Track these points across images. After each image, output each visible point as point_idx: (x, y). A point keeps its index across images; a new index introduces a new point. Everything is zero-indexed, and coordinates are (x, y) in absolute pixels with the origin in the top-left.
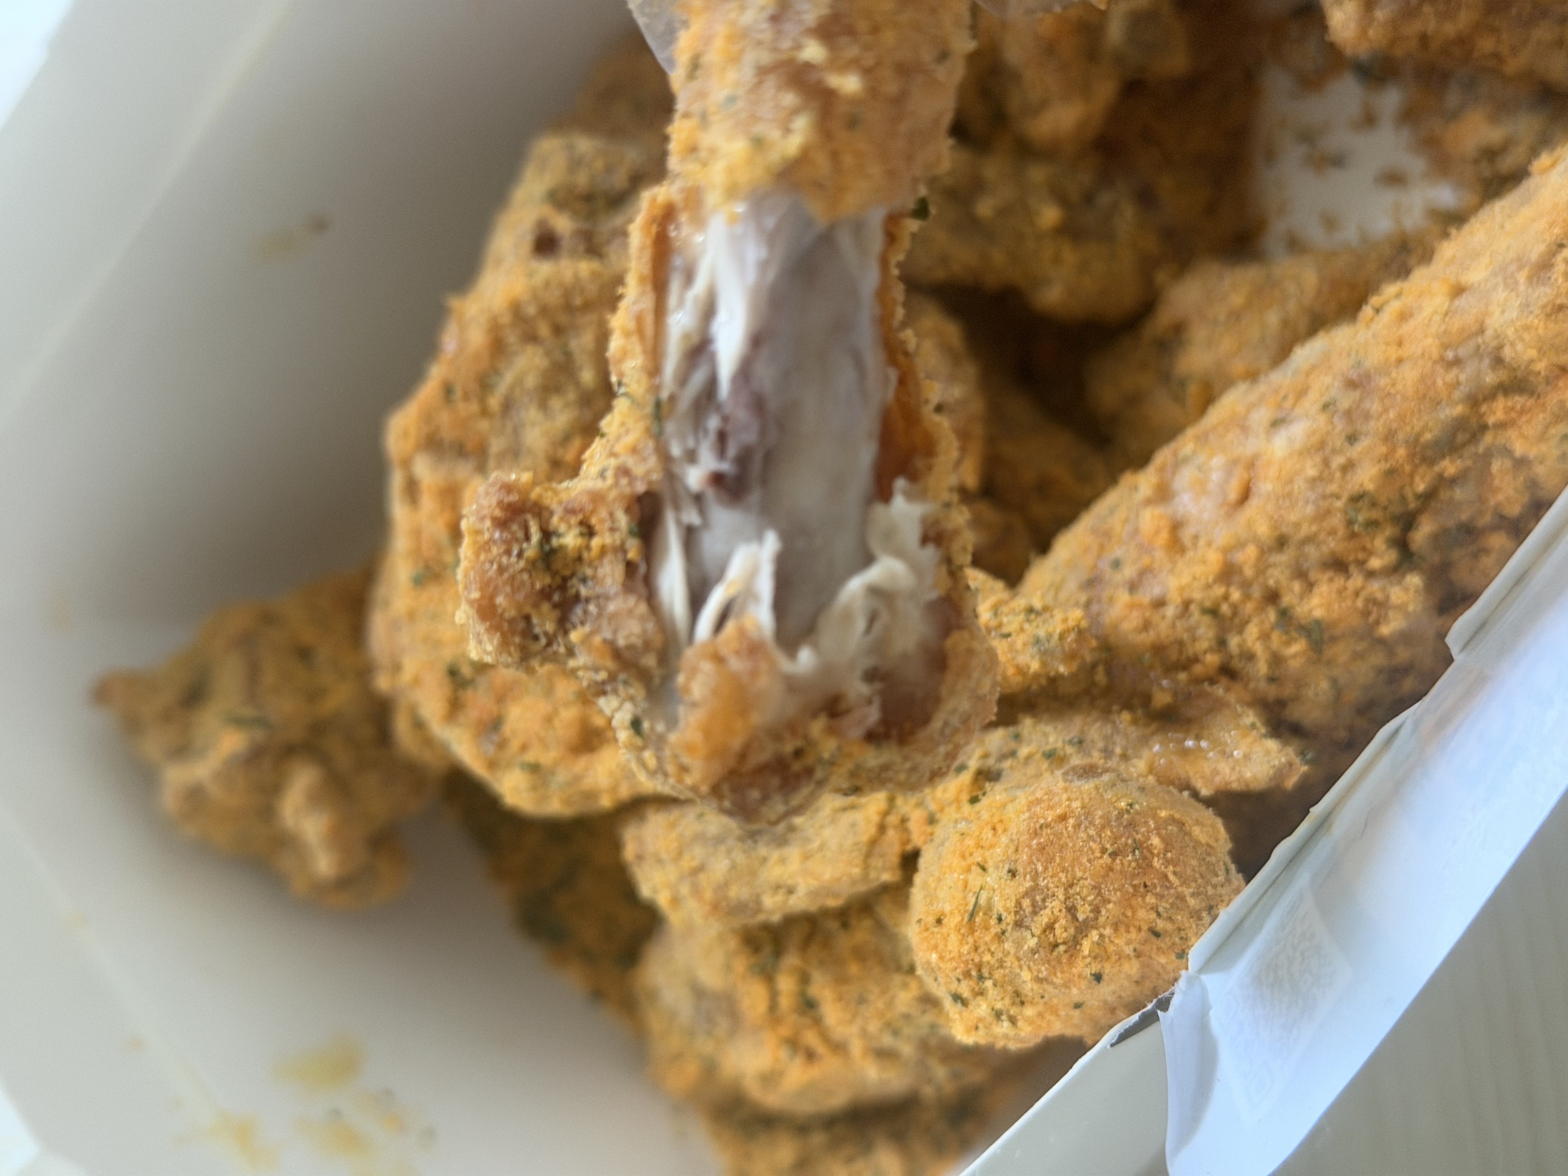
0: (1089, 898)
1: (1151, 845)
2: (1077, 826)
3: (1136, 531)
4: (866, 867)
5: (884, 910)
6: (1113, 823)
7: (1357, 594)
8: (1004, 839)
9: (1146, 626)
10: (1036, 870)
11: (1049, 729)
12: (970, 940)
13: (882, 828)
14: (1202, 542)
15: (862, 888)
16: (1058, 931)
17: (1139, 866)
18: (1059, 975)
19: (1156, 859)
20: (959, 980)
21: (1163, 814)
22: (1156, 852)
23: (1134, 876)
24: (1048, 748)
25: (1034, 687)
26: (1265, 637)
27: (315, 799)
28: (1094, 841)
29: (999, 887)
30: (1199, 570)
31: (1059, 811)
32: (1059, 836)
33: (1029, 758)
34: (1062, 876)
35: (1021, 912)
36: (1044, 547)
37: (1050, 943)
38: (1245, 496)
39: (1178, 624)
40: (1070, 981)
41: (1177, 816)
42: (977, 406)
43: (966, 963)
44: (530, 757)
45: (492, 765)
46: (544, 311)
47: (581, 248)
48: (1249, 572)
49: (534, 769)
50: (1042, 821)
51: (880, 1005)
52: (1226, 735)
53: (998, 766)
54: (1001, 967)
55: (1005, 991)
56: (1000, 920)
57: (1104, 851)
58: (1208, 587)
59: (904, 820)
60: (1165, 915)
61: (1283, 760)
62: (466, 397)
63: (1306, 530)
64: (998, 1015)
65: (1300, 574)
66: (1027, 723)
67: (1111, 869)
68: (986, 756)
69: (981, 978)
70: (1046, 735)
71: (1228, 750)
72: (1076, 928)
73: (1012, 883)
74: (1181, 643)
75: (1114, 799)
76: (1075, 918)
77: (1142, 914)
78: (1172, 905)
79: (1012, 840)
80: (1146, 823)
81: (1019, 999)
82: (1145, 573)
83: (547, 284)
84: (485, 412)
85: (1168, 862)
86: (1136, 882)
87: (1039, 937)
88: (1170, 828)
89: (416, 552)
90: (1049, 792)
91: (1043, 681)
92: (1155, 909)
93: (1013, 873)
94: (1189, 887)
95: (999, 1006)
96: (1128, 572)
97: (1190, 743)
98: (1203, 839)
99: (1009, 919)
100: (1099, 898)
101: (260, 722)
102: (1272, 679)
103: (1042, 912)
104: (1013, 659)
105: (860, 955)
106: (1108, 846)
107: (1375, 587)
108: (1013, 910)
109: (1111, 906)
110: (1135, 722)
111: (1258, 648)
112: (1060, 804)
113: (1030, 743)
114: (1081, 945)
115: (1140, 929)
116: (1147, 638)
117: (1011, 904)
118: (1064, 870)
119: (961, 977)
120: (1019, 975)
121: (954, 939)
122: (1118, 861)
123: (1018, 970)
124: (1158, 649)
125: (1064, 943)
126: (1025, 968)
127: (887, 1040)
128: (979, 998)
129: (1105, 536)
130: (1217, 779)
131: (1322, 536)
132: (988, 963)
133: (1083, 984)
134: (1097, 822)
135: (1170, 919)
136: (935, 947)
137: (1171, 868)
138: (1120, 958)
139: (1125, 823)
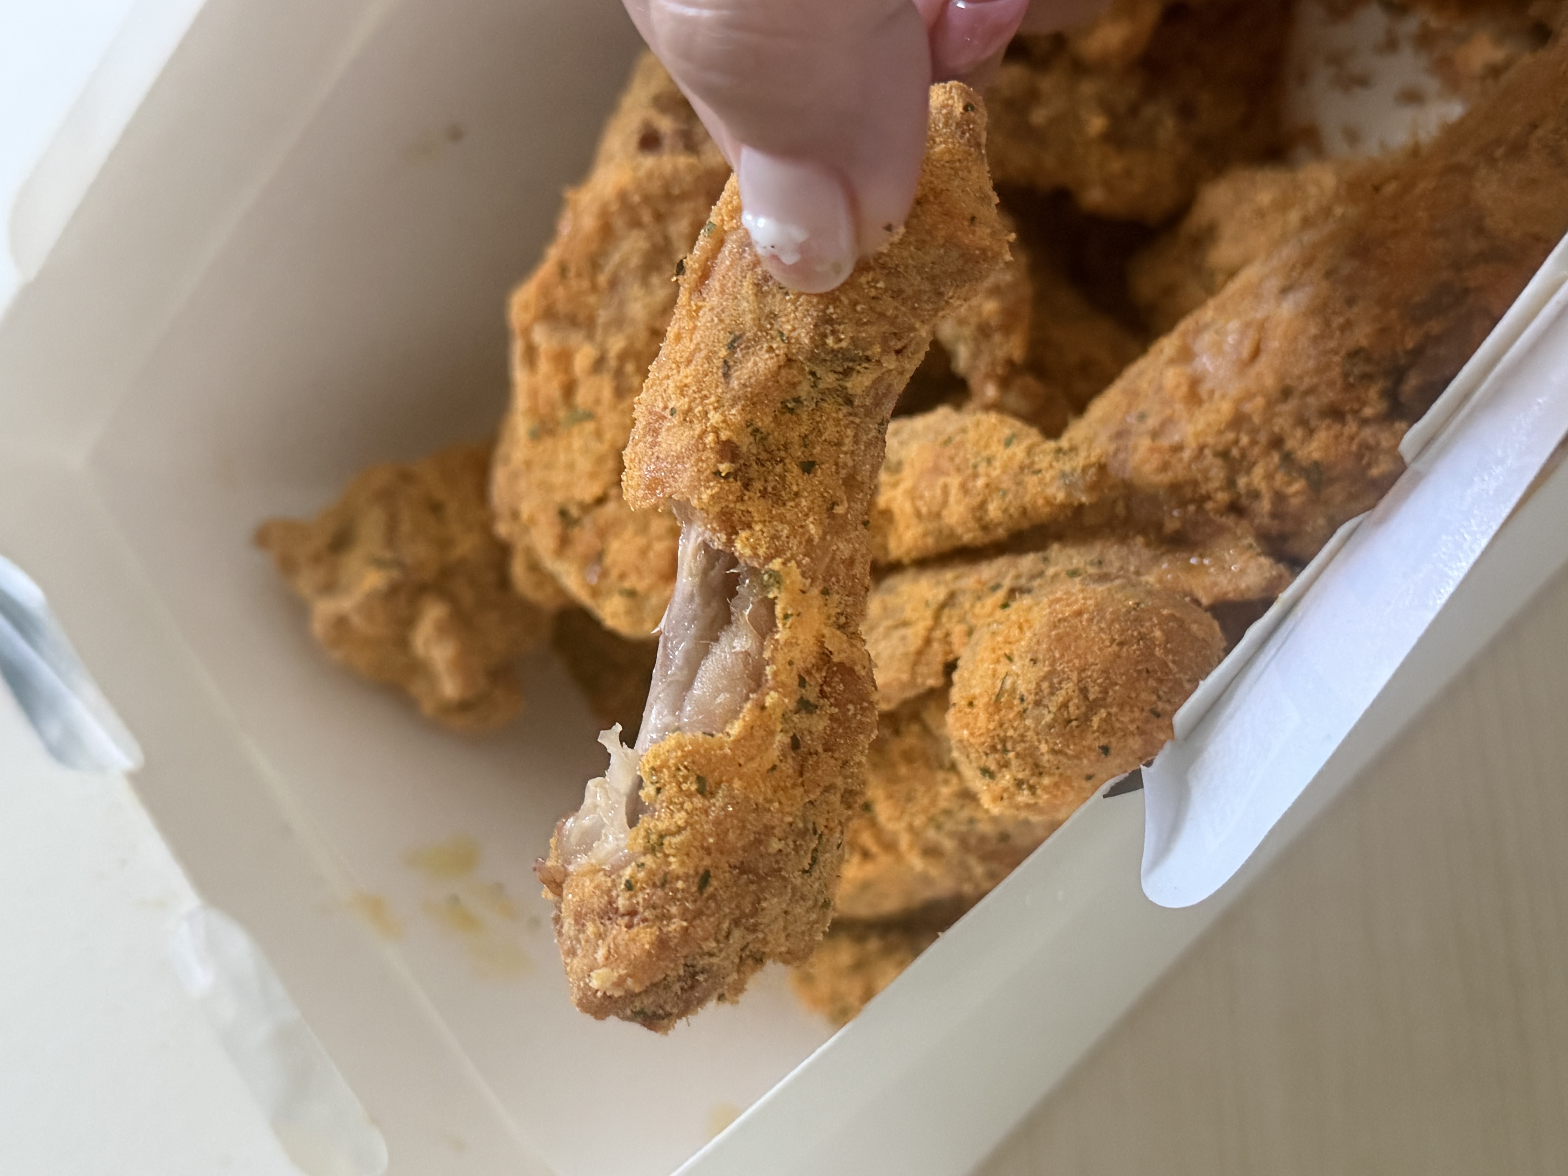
0: (1099, 681)
1: (1154, 637)
2: (1090, 620)
3: (1160, 388)
4: (914, 674)
5: (930, 716)
6: (1122, 618)
7: (1352, 438)
8: (1028, 634)
9: (1165, 467)
10: (1054, 656)
11: (1072, 551)
12: (997, 717)
13: (928, 641)
14: (1217, 395)
15: (910, 693)
16: (1072, 708)
17: (1142, 654)
18: (1072, 747)
19: (1157, 649)
20: (987, 754)
21: (1165, 612)
22: (1157, 643)
23: (1138, 662)
24: (1071, 568)
25: (1062, 517)
26: (1269, 477)
27: (442, 630)
28: (1105, 633)
29: (1022, 673)
30: (1212, 417)
31: (1075, 607)
32: (1074, 628)
33: (1056, 576)
34: (1077, 662)
35: (1041, 694)
36: (1080, 408)
37: (1065, 720)
38: (1256, 353)
39: (1193, 467)
40: (1081, 752)
41: (1178, 615)
42: (1027, 290)
43: (993, 738)
44: (627, 584)
45: (595, 592)
46: (647, 199)
47: (680, 146)
48: (1257, 419)
49: (631, 594)
50: (1060, 616)
51: (925, 801)
52: (1226, 554)
53: (1029, 585)
54: (1023, 741)
55: (1026, 763)
56: (1022, 700)
57: (1113, 640)
58: (1220, 432)
59: (948, 635)
60: (1165, 698)
61: (1274, 573)
62: (579, 275)
63: (1307, 382)
64: (1019, 784)
65: (1302, 421)
66: (1055, 549)
67: (1119, 657)
68: (1018, 577)
69: (1005, 751)
70: (1070, 558)
71: (1226, 566)
72: (1087, 706)
73: (1034, 669)
74: (1195, 483)
75: (1123, 599)
76: (1086, 698)
77: (1144, 696)
78: (1171, 688)
79: (1035, 635)
80: (1151, 619)
81: (1038, 770)
82: (1167, 423)
83: (650, 176)
84: (594, 288)
85: (1167, 651)
86: (1140, 667)
87: (1055, 714)
88: (1171, 624)
89: (533, 411)
90: (1068, 593)
91: (1069, 512)
92: (1155, 691)
93: (1034, 661)
94: (1186, 673)
95: (1020, 776)
96: (1152, 422)
97: (1193, 561)
98: (1201, 634)
99: (1031, 698)
100: (1108, 681)
101: (397, 563)
102: (1274, 515)
103: (1058, 692)
104: (1043, 490)
105: (908, 757)
106: (1116, 637)
107: (1367, 433)
108: (1033, 691)
109: (1117, 688)
110: (1148, 545)
111: (1263, 487)
112: (1076, 602)
113: (1057, 564)
114: (1091, 721)
115: (1142, 710)
116: (1166, 478)
117: (1033, 686)
118: (1078, 656)
119: (988, 751)
120: (1037, 748)
121: (983, 717)
122: (1124, 650)
123: (1036, 743)
124: (1175, 488)
125: (1076, 719)
126: (1043, 741)
127: (931, 834)
128: (1004, 770)
129: (1133, 395)
130: (1216, 590)
131: (1323, 388)
132: (1011, 737)
133: (1093, 756)
134: (1108, 616)
135: (1169, 701)
136: (967, 726)
137: (1170, 657)
138: (1125, 735)
139: (1132, 618)
